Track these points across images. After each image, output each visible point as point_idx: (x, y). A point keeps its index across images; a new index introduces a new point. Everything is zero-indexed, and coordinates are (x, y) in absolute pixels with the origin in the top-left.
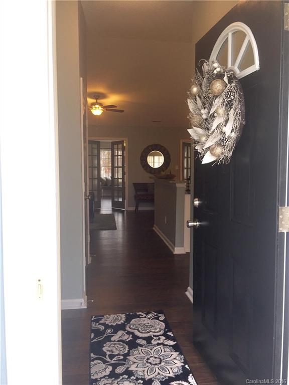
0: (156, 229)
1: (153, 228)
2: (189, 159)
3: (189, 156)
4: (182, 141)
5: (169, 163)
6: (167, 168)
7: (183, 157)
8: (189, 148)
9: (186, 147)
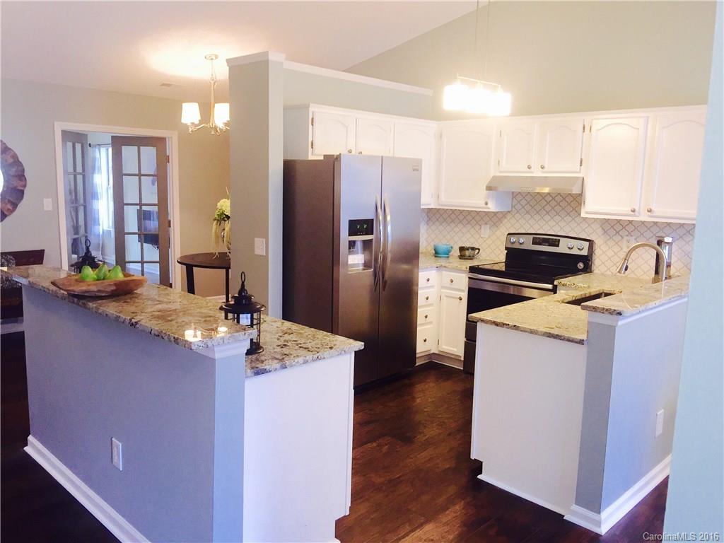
1: (26, 449)
2: (80, 178)
3: (79, 169)
4: (59, 127)
5: (22, 192)
6: (15, 206)
7: (66, 173)
8: (78, 147)
9: (70, 145)
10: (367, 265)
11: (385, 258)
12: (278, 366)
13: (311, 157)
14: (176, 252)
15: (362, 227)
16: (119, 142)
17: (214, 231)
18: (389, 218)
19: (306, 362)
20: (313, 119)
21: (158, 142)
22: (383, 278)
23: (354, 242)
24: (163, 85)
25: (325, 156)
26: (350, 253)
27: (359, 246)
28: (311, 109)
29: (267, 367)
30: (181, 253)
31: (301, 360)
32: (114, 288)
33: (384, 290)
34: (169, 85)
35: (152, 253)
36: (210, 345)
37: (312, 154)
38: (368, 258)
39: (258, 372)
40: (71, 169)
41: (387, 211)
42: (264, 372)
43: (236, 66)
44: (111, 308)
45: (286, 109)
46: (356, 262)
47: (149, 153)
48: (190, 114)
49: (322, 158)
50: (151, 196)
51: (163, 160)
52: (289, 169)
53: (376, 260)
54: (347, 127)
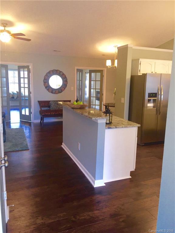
0: (64, 146)
1: (62, 146)
2: (81, 82)
3: (81, 79)
4: (76, 68)
5: (67, 85)
6: (65, 89)
7: (77, 80)
8: (81, 73)
9: (78, 73)
10: (154, 107)
11: (160, 105)
12: (114, 127)
13: (139, 74)
14: (104, 102)
15: (153, 95)
16: (91, 72)
17: (113, 96)
18: (162, 93)
19: (122, 127)
20: (140, 63)
21: (101, 72)
22: (159, 111)
23: (151, 100)
24: (103, 55)
25: (143, 74)
26: (148, 103)
27: (152, 101)
28: (140, 60)
29: (112, 127)
30: (106, 102)
31: (121, 126)
32: (80, 107)
33: (159, 115)
34: (104, 55)
35: (97, 102)
36: (96, 119)
37: (140, 73)
38: (155, 105)
39: (109, 128)
40: (78, 79)
41: (162, 91)
42: (111, 128)
43: (120, 49)
44: (79, 111)
45: (132, 61)
46: (151, 106)
47: (99, 74)
48: (109, 63)
49: (142, 74)
50: (98, 87)
51: (102, 76)
52: (132, 78)
53: (157, 105)
54: (151, 65)
